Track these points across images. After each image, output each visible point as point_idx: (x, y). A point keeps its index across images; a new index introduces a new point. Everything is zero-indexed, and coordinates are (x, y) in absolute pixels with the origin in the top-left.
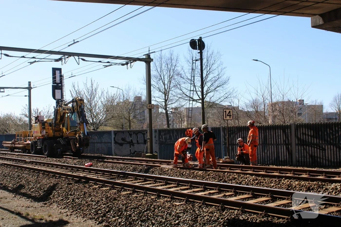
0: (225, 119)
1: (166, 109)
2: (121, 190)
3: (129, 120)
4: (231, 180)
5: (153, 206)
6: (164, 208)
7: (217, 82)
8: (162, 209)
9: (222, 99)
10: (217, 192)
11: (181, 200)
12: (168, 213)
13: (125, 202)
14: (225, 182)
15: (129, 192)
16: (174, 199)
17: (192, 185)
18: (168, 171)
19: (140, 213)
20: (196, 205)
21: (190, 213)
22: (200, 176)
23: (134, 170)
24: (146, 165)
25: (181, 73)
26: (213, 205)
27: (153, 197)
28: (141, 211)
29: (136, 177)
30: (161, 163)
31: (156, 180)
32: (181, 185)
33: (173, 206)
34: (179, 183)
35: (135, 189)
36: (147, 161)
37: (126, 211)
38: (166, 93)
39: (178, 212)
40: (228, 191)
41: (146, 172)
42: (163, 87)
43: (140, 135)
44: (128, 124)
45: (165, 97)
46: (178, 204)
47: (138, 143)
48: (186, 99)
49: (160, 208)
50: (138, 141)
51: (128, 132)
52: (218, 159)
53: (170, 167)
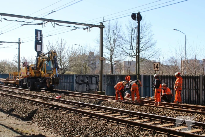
0: (154, 69)
1: (111, 61)
2: (82, 116)
3: (86, 68)
4: (158, 113)
5: (105, 128)
6: (113, 130)
7: (147, 44)
8: (111, 131)
9: (151, 56)
10: (149, 121)
11: (124, 125)
12: (115, 134)
13: (85, 124)
14: (154, 114)
15: (87, 118)
16: (119, 124)
17: (131, 114)
18: (114, 104)
19: (96, 133)
20: (135, 129)
21: (132, 134)
22: (136, 109)
23: (90, 102)
24: (98, 99)
25: (123, 36)
26: (147, 130)
27: (104, 122)
28: (97, 131)
29: (92, 107)
30: (108, 98)
31: (105, 110)
32: (123, 114)
33: (119, 129)
34: (122, 113)
35: (91, 115)
36: (98, 96)
37: (85, 130)
38: (112, 50)
39: (122, 133)
40: (157, 121)
41: (99, 103)
42: (110, 45)
43: (94, 78)
44: (85, 70)
45: (111, 53)
46: (122, 127)
47: (92, 83)
48: (126, 55)
49: (110, 130)
50: (92, 82)
51: (86, 75)
52: (148, 97)
53: (115, 101)
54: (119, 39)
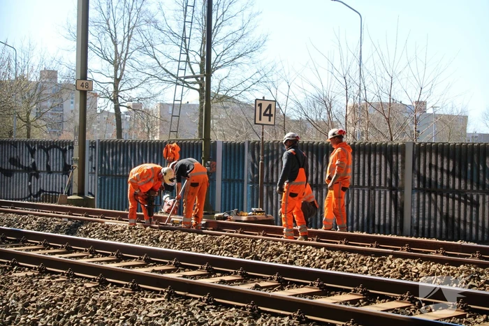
0: (258, 121)
1: (115, 100)
2: (11, 269)
3: (28, 122)
4: (271, 256)
5: (90, 302)
6: (117, 306)
7: (237, 45)
8: (114, 310)
9: (248, 84)
10: (238, 281)
11: (158, 292)
12: (127, 317)
13: (22, 293)
14: (257, 258)
15: (30, 273)
16: (140, 289)
17: (181, 261)
18: (122, 231)
19: (59, 318)
20: (192, 304)
21: (182, 318)
22: (197, 245)
23: (42, 226)
24: (70, 219)
25: (156, 17)
26: (231, 306)
27: (88, 285)
28: (63, 313)
29: (47, 242)
30: (105, 215)
31: (94, 248)
32: (153, 261)
33: (139, 303)
34: (150, 257)
35: (45, 266)
36: (71, 211)
37: (24, 312)
38: (118, 63)
39: (150, 315)
40: (264, 279)
41: (72, 230)
42: (113, 47)
43: (55, 154)
44: (25, 131)
45: (116, 71)
46: (149, 300)
47: (49, 171)
48: (165, 78)
49: (109, 307)
50: (48, 167)
51: (27, 144)
52: (238, 212)
53: (126, 224)
54: (144, 27)
